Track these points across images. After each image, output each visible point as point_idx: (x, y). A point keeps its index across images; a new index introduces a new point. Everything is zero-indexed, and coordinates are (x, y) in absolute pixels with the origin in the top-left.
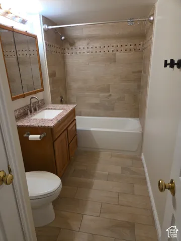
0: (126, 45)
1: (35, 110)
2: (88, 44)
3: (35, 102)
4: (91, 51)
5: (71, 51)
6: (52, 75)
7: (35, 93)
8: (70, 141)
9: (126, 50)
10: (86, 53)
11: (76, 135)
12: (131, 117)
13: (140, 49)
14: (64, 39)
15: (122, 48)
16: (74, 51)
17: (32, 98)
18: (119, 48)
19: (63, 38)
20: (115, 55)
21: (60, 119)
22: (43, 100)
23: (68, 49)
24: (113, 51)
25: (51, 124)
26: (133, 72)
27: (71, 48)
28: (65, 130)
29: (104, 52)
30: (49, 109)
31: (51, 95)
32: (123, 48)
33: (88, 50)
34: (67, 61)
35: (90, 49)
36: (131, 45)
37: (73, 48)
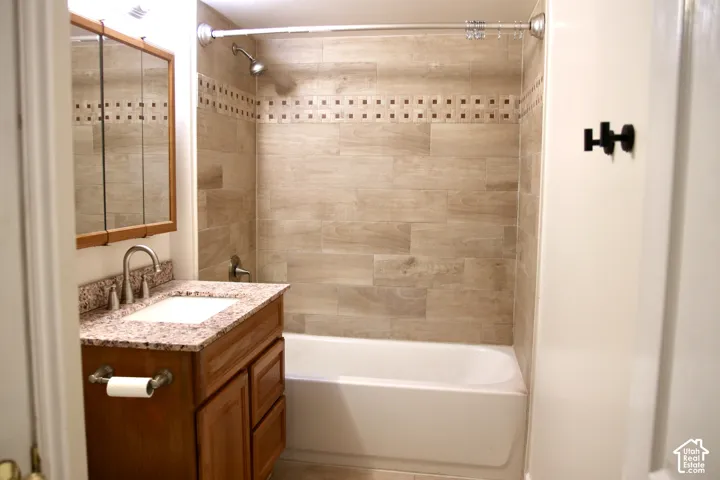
0: (463, 102)
1: (139, 294)
2: (338, 90)
3: (142, 269)
4: (347, 113)
5: (279, 109)
6: (209, 181)
7: (145, 233)
8: (256, 421)
9: (463, 116)
10: (331, 117)
11: (281, 397)
12: (486, 341)
13: (507, 116)
14: (261, 73)
15: (450, 109)
16: (290, 110)
17: (134, 249)
18: (441, 108)
19: (257, 68)
20: (427, 127)
21: (224, 324)
22: (169, 262)
23: (271, 103)
24: (420, 116)
25: (194, 340)
26: (490, 187)
27: (280, 100)
28: (240, 372)
29: (392, 116)
30: (188, 294)
31: (200, 248)
32: (456, 109)
33: (338, 109)
34: (265, 141)
35: (345, 107)
36: (478, 102)
37: (289, 100)
